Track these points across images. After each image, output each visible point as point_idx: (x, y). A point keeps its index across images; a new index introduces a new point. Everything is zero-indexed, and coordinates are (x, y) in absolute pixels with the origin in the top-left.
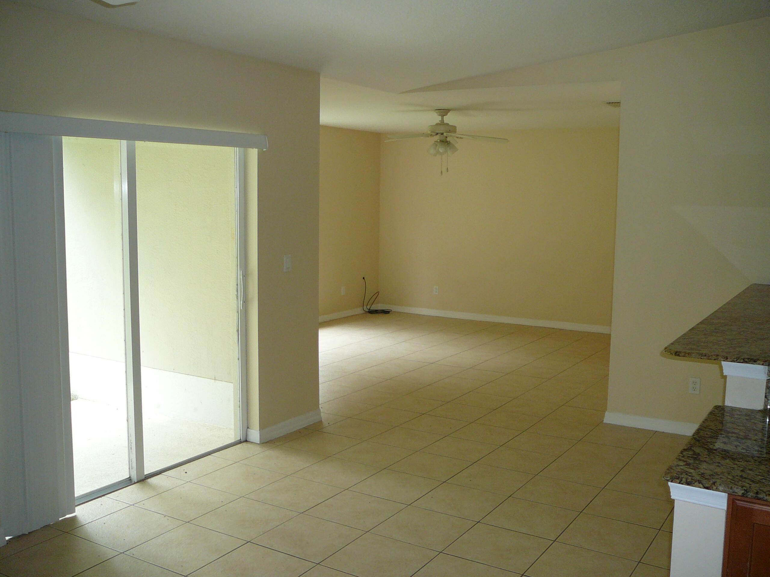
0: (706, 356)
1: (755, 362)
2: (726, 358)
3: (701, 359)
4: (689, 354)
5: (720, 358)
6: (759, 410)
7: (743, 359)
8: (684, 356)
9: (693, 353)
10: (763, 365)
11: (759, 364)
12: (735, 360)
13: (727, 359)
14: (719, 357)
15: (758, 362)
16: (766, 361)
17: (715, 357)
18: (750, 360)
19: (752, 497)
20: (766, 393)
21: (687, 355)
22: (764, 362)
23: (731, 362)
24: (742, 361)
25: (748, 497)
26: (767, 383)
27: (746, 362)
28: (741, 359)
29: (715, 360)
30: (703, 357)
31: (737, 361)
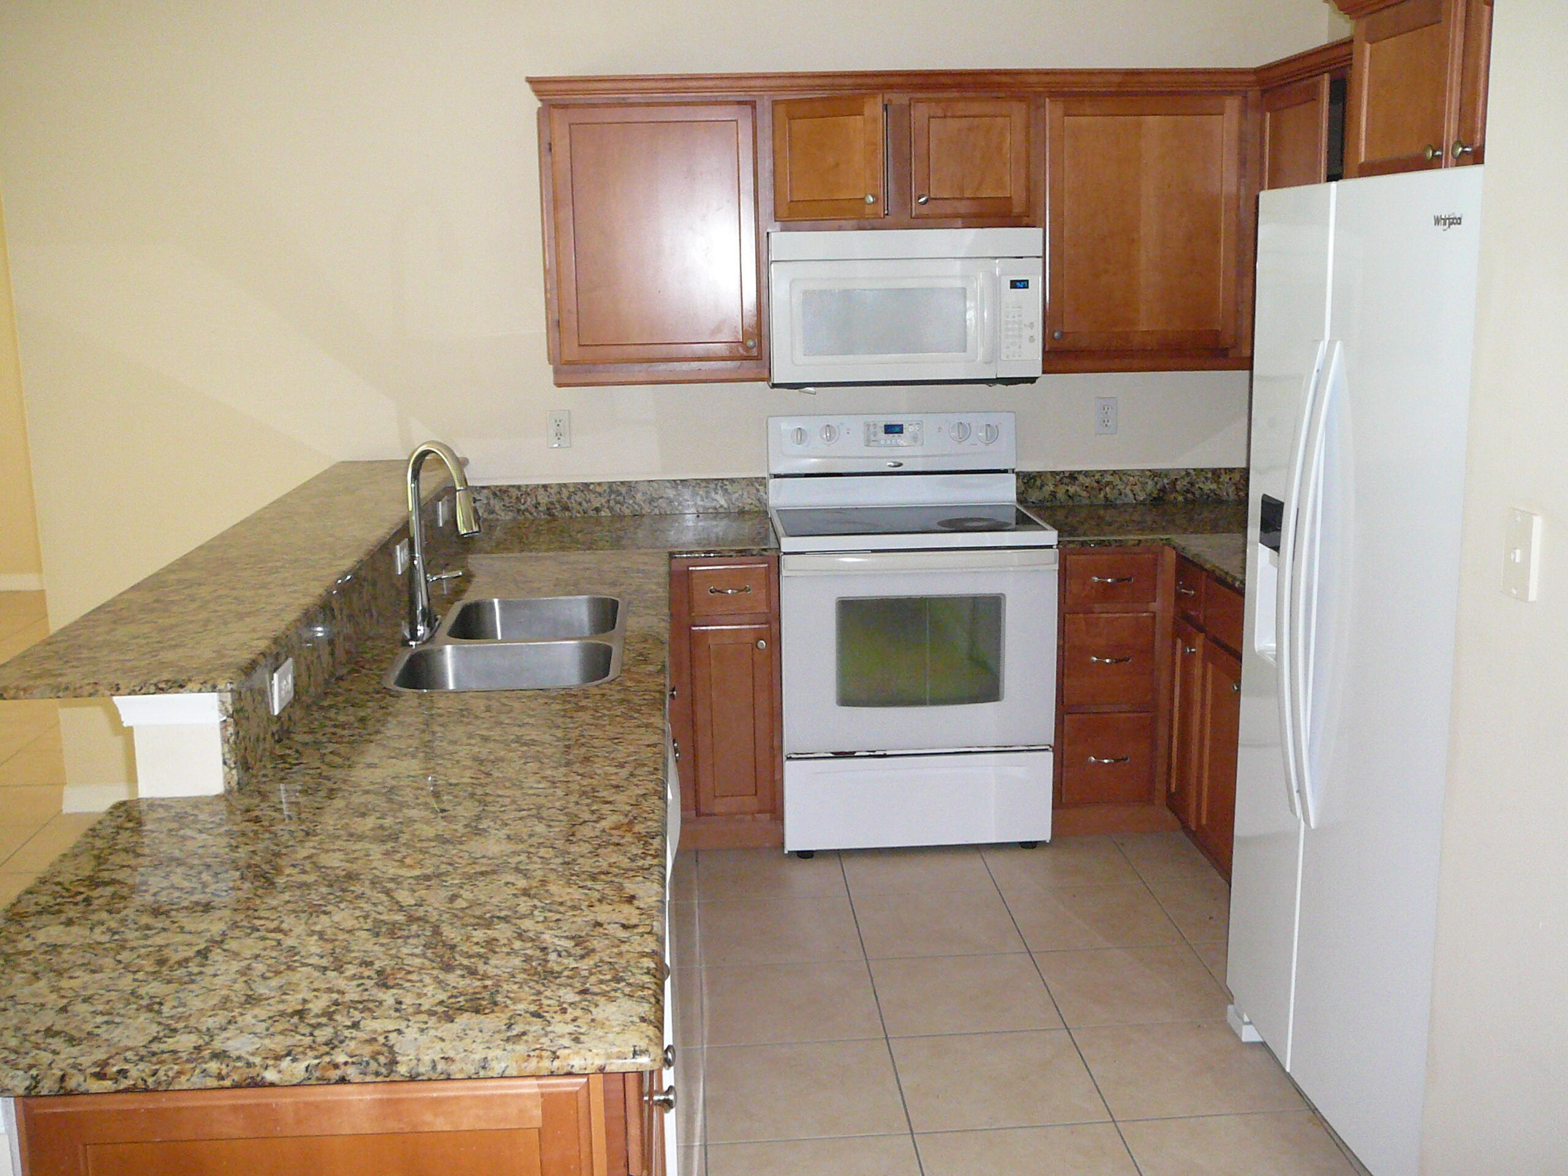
0: (67, 688)
1: (181, 686)
2: (115, 689)
3: (58, 697)
4: (25, 690)
5: (101, 688)
6: (217, 796)
7: (156, 685)
8: (14, 698)
9: (38, 687)
10: (200, 691)
11: (191, 691)
12: (137, 689)
13: (118, 689)
14: (98, 687)
15: (190, 686)
16: (205, 682)
17: (89, 689)
18: (170, 684)
19: (50, 1091)
20: (224, 755)
21: (22, 693)
22: (202, 684)
23: (129, 694)
24: (152, 689)
25: (42, 1094)
26: (221, 729)
27: (162, 690)
28: (151, 684)
29: (90, 695)
30: (61, 694)
31: (143, 691)
